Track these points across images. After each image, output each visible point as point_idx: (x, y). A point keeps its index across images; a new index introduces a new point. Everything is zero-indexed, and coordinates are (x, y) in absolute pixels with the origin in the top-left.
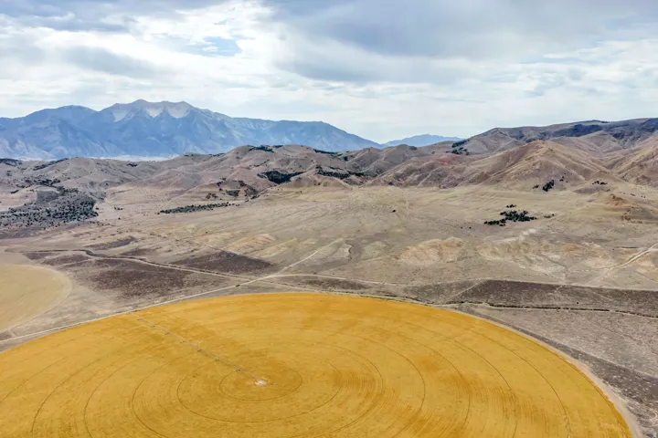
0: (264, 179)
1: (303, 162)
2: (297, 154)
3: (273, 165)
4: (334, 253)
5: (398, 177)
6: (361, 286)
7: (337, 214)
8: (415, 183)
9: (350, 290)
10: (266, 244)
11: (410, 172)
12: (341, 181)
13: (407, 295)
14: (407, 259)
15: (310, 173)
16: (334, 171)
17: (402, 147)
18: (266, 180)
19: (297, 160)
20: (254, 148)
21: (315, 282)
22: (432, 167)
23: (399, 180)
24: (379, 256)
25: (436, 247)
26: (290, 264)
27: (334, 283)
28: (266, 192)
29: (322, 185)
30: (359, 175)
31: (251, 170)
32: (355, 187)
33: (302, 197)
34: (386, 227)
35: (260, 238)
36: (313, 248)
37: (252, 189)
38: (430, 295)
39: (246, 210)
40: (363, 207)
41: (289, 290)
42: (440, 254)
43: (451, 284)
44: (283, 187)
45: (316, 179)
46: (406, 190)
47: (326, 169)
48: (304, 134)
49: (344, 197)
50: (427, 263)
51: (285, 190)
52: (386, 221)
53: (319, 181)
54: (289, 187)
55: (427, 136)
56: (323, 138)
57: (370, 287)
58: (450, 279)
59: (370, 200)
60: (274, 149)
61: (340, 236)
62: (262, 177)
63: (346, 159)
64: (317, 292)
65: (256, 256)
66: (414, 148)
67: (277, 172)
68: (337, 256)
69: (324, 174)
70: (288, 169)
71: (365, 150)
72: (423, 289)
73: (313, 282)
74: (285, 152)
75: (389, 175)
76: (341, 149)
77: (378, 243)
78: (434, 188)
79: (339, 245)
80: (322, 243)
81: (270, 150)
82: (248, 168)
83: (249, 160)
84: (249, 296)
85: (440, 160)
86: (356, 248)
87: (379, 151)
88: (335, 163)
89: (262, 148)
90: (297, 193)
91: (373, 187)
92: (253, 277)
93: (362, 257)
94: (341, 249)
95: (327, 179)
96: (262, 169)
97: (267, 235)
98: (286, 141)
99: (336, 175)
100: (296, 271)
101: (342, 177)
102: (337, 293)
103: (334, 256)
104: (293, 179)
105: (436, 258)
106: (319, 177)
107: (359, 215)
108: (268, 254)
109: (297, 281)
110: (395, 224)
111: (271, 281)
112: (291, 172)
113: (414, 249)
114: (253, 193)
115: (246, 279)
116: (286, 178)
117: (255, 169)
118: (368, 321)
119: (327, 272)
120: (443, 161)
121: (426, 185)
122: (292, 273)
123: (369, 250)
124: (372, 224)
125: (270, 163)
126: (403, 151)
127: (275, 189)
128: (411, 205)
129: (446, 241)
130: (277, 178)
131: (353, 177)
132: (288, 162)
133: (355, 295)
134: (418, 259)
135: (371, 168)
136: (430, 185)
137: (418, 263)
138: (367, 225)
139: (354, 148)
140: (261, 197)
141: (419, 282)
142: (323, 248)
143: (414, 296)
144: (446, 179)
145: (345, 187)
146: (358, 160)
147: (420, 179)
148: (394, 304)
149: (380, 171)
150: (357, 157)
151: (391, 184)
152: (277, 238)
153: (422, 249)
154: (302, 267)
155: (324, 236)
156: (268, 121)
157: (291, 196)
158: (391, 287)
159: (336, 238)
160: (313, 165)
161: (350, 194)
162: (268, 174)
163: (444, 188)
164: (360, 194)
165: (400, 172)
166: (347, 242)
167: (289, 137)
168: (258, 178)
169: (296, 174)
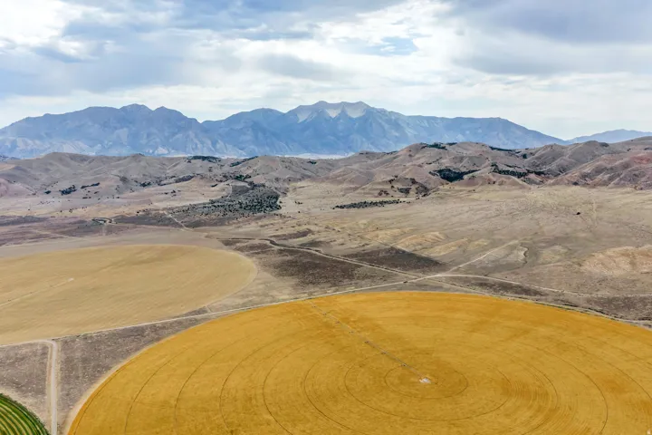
0: (436, 177)
1: (476, 161)
2: (471, 152)
3: (446, 163)
4: (508, 255)
5: (584, 176)
6: (536, 293)
7: (512, 215)
8: (605, 184)
9: (524, 296)
10: (435, 243)
11: (599, 171)
12: (519, 181)
13: (590, 306)
14: (592, 267)
15: (484, 171)
16: (511, 169)
17: (591, 144)
18: (437, 178)
19: (471, 158)
20: (427, 146)
21: (486, 284)
22: (626, 166)
23: (584, 180)
24: (558, 261)
25: (628, 255)
26: (460, 264)
27: (506, 287)
28: (438, 190)
29: (497, 183)
30: (539, 174)
31: (423, 169)
32: (533, 187)
33: (475, 196)
34: (568, 230)
35: (430, 236)
36: (485, 249)
37: (422, 186)
38: (618, 308)
39: (417, 207)
40: (543, 208)
41: (457, 290)
42: (633, 264)
43: (645, 298)
44: (456, 186)
45: (491, 177)
46: (594, 190)
47: (502, 167)
48: (480, 131)
49: (521, 197)
50: (617, 273)
51: (457, 188)
52: (568, 224)
53: (494, 179)
54: (461, 185)
55: (623, 131)
56: (501, 135)
57: (547, 295)
58: (644, 292)
59: (550, 201)
60: (447, 147)
61: (515, 238)
62: (434, 175)
63: (525, 156)
64: (487, 295)
65: (425, 254)
66: (605, 145)
67: (450, 170)
68: (511, 259)
69: (500, 172)
70: (461, 167)
71: (546, 147)
72: (610, 301)
73: (483, 285)
74: (460, 150)
75: (574, 174)
76: (520, 146)
77: (557, 248)
78: (629, 189)
79: (513, 248)
80: (494, 244)
81: (443, 148)
82: (420, 166)
83: (422, 158)
84: (416, 293)
85: (638, 158)
86: (533, 252)
87: (563, 148)
88: (513, 161)
89: (436, 146)
90: (469, 191)
91: (554, 187)
92: (421, 274)
93: (541, 261)
94: (515, 252)
95: (503, 177)
96: (434, 167)
97: (437, 233)
98: (460, 138)
99: (513, 174)
100: (466, 272)
101: (520, 175)
102: (509, 298)
103: (508, 259)
104: (465, 177)
105: (628, 267)
106: (493, 176)
107: (537, 216)
108: (437, 253)
109: (466, 282)
110: (579, 228)
111: (440, 280)
112: (464, 170)
113: (601, 256)
114: (424, 190)
115: (414, 276)
116: (459, 176)
117: (426, 166)
118: (543, 330)
119: (498, 275)
120: (641, 159)
121: (618, 185)
122: (461, 273)
123: (547, 254)
124: (551, 227)
125: (443, 161)
126: (592, 148)
127: (446, 187)
128: (599, 207)
129: (640, 249)
130: (450, 176)
131: (532, 176)
132: (461, 159)
133: (530, 301)
134: (606, 267)
135: (554, 166)
136: (623, 186)
137: (606, 273)
138: (546, 229)
139: (536, 145)
140: (433, 195)
141: (605, 293)
142: (496, 250)
143: (599, 308)
144: (643, 179)
145: (522, 187)
146: (538, 158)
147: (611, 179)
148: (577, 315)
149: (563, 170)
150: (536, 155)
151: (576, 184)
152: (447, 237)
153: (610, 257)
154: (471, 268)
155: (497, 237)
156: (443, 119)
157: (463, 194)
158: (570, 295)
159: (510, 240)
160: (487, 162)
161: (529, 194)
162: (440, 171)
163: (641, 189)
164: (538, 194)
165: (587, 170)
166: (522, 245)
167: (464, 134)
168: (430, 175)
169: (470, 172)
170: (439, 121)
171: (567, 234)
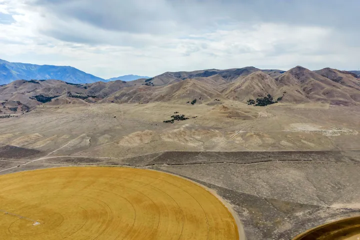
0: (34, 100)
1: (58, 90)
2: (55, 85)
3: (40, 91)
4: (81, 142)
5: (116, 98)
6: (97, 161)
7: (81, 120)
8: (126, 101)
9: (91, 163)
10: (37, 140)
11: (123, 95)
12: (83, 101)
13: (124, 163)
14: (123, 143)
15: (63, 96)
16: (79, 95)
17: (118, 81)
18: (35, 101)
19: (55, 89)
20: (27, 81)
21: (69, 160)
22: (135, 92)
23: (117, 100)
24: (107, 142)
25: (138, 136)
26: (54, 150)
27: (81, 160)
28: (36, 108)
29: (71, 103)
30: (94, 97)
31: (26, 95)
32: (92, 104)
33: (59, 110)
34: (111, 126)
35: (33, 136)
36: (67, 141)
37: (26, 106)
38: (136, 162)
39: (23, 119)
40: (97, 115)
41: (54, 166)
42: (141, 140)
43: (147, 155)
44: (47, 105)
45: (68, 99)
46: (121, 105)
47: (73, 94)
48: (59, 73)
49: (86, 110)
50: (135, 145)
51: (48, 106)
52: (110, 123)
53: (70, 101)
54: (50, 104)
55: (132, 75)
56: (71, 76)
57: (102, 161)
58: (146, 152)
59: (100, 111)
60: (40, 82)
61: (84, 133)
62: (33, 99)
63: (85, 88)
64: (71, 166)
65: (30, 147)
66: (124, 82)
67: (42, 96)
68: (83, 144)
69: (73, 97)
70: (50, 94)
71: (97, 83)
72: (133, 159)
73: (68, 161)
74: (47, 84)
75: (111, 97)
76: (83, 83)
77: (106, 135)
78: (137, 104)
79: (83, 138)
80: (73, 137)
81: (38, 83)
82: (23, 94)
83: (23, 89)
84: (26, 172)
85: (140, 89)
86: (94, 139)
87: (105, 83)
88: (80, 90)
89: (32, 81)
90: (56, 108)
91: (103, 104)
92: (29, 160)
93: (98, 143)
94: (84, 140)
95: (75, 100)
96: (32, 94)
97: (37, 134)
98: (47, 77)
99: (80, 97)
100: (57, 155)
101: (84, 98)
102: (83, 166)
103: (81, 144)
104: (53, 100)
105: (139, 141)
106: (69, 98)
107: (95, 120)
108: (38, 146)
109: (57, 160)
110: (116, 124)
111: (42, 161)
112: (51, 96)
113: (127, 137)
114: (27, 109)
115: (24, 162)
116: (48, 99)
117: (27, 94)
118: (102, 180)
119: (76, 154)
120: (141, 89)
121: (131, 102)
122: (54, 156)
123: (101, 139)
124: (103, 125)
125: (38, 90)
126: (119, 84)
127: (41, 106)
128: (124, 113)
129: (144, 132)
130: (43, 99)
131: (90, 98)
132: (49, 89)
133: (95, 165)
134: (129, 143)
135: (101, 93)
136: (134, 102)
137: (130, 145)
138: (100, 126)
139: (91, 82)
140: (33, 111)
141: (130, 156)
142: (74, 140)
143: (128, 164)
144: (142, 99)
145: (86, 105)
146: (93, 89)
147: (129, 99)
148: (118, 169)
149: (106, 95)
150: (92, 87)
151: (112, 102)
152: (44, 136)
153: (131, 137)
154: (61, 152)
155: (74, 133)
156: (35, 66)
157: (52, 110)
158: (114, 159)
159: (81, 134)
160: (65, 91)
161: (90, 108)
162: (36, 97)
163: (142, 104)
164: (94, 108)
165: (117, 95)
166: (88, 136)
167: (49, 75)
168: (30, 99)
169: (55, 97)
170: (33, 67)
171: (110, 128)
